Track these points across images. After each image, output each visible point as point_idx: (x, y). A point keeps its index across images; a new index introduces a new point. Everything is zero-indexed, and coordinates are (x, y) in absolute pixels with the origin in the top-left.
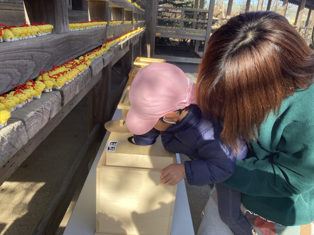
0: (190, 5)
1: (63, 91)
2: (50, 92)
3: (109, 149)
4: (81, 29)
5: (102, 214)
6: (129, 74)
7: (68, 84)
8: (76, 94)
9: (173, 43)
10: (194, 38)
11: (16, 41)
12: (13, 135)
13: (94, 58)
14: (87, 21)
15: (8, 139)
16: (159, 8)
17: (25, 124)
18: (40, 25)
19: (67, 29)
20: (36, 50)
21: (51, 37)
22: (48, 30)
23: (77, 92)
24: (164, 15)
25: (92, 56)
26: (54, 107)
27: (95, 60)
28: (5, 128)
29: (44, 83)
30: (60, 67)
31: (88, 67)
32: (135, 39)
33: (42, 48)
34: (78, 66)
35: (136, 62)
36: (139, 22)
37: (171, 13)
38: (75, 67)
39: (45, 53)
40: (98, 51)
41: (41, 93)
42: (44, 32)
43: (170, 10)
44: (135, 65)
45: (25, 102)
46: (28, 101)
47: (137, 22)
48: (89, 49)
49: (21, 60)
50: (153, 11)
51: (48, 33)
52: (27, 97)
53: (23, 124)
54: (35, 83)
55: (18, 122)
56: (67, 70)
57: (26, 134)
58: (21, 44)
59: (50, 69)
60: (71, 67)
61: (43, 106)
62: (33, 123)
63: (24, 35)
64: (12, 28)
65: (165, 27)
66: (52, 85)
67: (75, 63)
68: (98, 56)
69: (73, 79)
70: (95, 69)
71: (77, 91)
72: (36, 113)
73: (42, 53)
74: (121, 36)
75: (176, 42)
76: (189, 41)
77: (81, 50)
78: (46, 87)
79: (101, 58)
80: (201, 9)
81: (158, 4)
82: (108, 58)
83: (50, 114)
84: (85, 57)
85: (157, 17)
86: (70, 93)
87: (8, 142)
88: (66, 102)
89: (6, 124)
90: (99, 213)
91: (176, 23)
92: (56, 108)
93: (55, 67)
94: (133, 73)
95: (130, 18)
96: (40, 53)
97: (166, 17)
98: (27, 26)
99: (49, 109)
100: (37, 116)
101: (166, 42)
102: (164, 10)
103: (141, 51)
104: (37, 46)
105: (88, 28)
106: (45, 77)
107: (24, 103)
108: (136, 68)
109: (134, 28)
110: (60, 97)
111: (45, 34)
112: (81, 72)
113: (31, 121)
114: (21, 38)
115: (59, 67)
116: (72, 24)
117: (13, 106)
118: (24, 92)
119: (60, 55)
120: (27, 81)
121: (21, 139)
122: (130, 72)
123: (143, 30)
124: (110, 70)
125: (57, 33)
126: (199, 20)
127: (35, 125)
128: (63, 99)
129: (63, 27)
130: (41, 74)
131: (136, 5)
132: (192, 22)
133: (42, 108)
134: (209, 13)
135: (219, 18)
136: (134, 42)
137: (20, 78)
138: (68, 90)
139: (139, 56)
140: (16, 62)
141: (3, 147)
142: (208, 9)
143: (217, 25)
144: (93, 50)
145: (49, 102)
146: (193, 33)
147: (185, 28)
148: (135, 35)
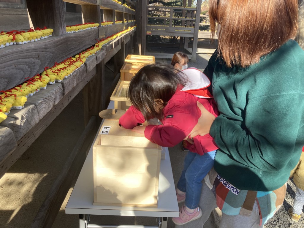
1: (64, 83)
2: (53, 84)
3: (103, 132)
4: (76, 31)
5: (100, 187)
6: (121, 70)
7: (67, 78)
8: (74, 87)
9: (164, 41)
10: (183, 36)
11: (26, 43)
13: (89, 56)
14: (81, 24)
15: (26, 117)
16: (150, 8)
17: (36, 108)
18: (42, 30)
19: (65, 32)
20: (41, 50)
21: (52, 40)
22: (49, 33)
23: (75, 85)
24: (154, 14)
25: (87, 54)
26: (57, 96)
27: (89, 57)
28: (23, 109)
29: (49, 77)
30: (60, 64)
31: (84, 64)
32: (126, 38)
33: (45, 49)
34: (75, 63)
35: (127, 59)
36: (130, 21)
37: (161, 12)
38: (73, 63)
39: (48, 53)
40: (92, 50)
41: (46, 84)
42: (46, 35)
43: (160, 9)
44: (126, 62)
46: (37, 91)
47: (127, 22)
48: (84, 49)
49: (30, 59)
50: (143, 11)
51: (49, 36)
52: (36, 87)
53: (35, 107)
54: (42, 77)
55: (32, 105)
56: (66, 66)
57: (38, 115)
58: (30, 46)
59: (52, 66)
60: (69, 64)
61: (49, 94)
62: (42, 107)
63: (32, 38)
64: (21, 33)
65: (155, 25)
66: (55, 78)
67: (72, 61)
68: (91, 54)
69: (71, 74)
70: (89, 65)
71: (75, 84)
72: (44, 100)
73: (46, 53)
74: (113, 36)
75: (167, 39)
76: (179, 38)
77: (77, 49)
78: (50, 80)
79: (95, 56)
80: (189, 7)
81: (148, 3)
82: (100, 56)
83: (55, 101)
84: (81, 56)
85: (147, 16)
86: (69, 85)
87: (26, 120)
88: (66, 92)
89: (24, 106)
91: (166, 21)
92: (59, 96)
93: (56, 64)
94: (124, 69)
95: (120, 18)
96: (44, 53)
97: (156, 16)
98: (32, 31)
99: (53, 97)
100: (45, 102)
101: (157, 39)
102: (155, 9)
103: (133, 49)
104: (42, 47)
105: (82, 30)
106: (49, 72)
107: (35, 93)
108: (127, 65)
109: (124, 27)
110: (62, 88)
111: (47, 37)
112: (78, 68)
113: (41, 105)
114: (29, 41)
115: (59, 64)
116: (68, 27)
117: (27, 94)
118: (34, 83)
119: (60, 54)
120: (35, 76)
121: (34, 119)
122: (122, 68)
123: (134, 29)
124: (103, 67)
125: (57, 36)
126: (188, 18)
127: (44, 108)
128: (64, 90)
129: (61, 30)
130: (46, 70)
131: (126, 6)
132: (181, 20)
133: (49, 96)
134: (196, 11)
135: (207, 15)
136: (126, 40)
137: (30, 73)
138: (68, 83)
139: (130, 53)
140: (27, 60)
141: (23, 123)
142: (196, 7)
143: (206, 22)
144: (87, 49)
145: (53, 91)
146: (182, 31)
147: (174, 27)
148: (126, 34)
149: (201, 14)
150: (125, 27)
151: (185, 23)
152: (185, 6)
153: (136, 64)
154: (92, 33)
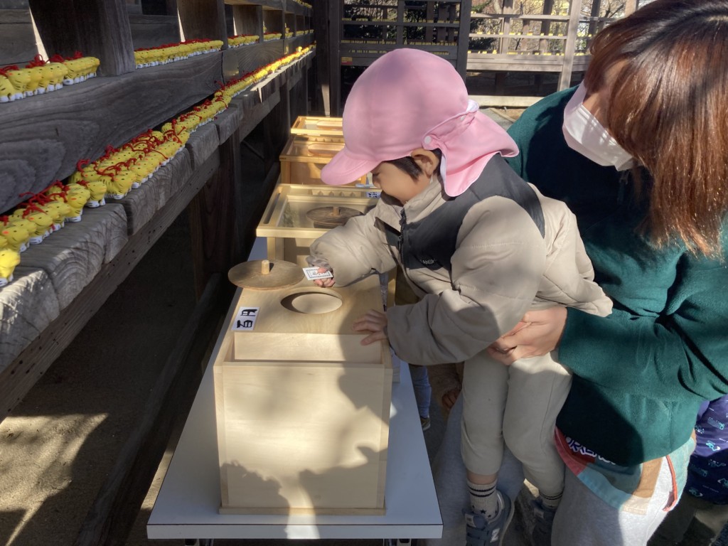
1: (129, 202)
2: (100, 206)
3: (239, 324)
4: (163, 63)
5: (233, 465)
6: (281, 157)
7: (140, 188)
8: (158, 209)
11: (21, 99)
12: (27, 301)
13: (197, 124)
14: (176, 42)
15: (17, 308)
17: (50, 277)
18: (69, 60)
19: (131, 64)
20: (64, 115)
21: (97, 86)
22: (87, 69)
23: (162, 203)
24: (358, 13)
25: (192, 121)
26: (112, 238)
27: (199, 129)
28: (10, 286)
29: (87, 188)
30: (121, 150)
31: (184, 146)
32: (291, 75)
33: (77, 111)
34: (160, 146)
35: (296, 127)
36: (299, 33)
37: (375, 9)
38: (154, 147)
39: (85, 122)
40: (206, 108)
41: (81, 210)
42: (80, 74)
43: (372, 2)
44: (294, 135)
45: (49, 231)
46: (54, 228)
47: (294, 35)
48: (185, 106)
49: (33, 141)
50: (331, 6)
51: (88, 77)
52: (52, 219)
53: (47, 277)
54: (68, 189)
55: (37, 273)
56: (137, 156)
57: (55, 299)
58: (32, 105)
59: (99, 156)
60: (145, 149)
61: (87, 237)
62: (68, 274)
63: (36, 84)
64: (9, 72)
65: (361, 42)
66: (105, 190)
67: (153, 140)
68: (205, 121)
69: (151, 175)
70: (199, 150)
71: (161, 201)
72: (72, 253)
73: (79, 122)
74: (257, 71)
77: (166, 108)
78: (92, 197)
79: (213, 125)
82: (228, 124)
83: (105, 254)
84: (176, 125)
85: (341, 19)
87: (19, 315)
88: (138, 225)
89: (11, 278)
90: (226, 465)
91: (388, 30)
92: (116, 239)
93: (109, 151)
94: (289, 153)
95: (276, 27)
96: (73, 122)
97: (363, 20)
98: (42, 63)
99: (100, 242)
100: (75, 258)
102: (359, 1)
103: (309, 100)
104: (67, 107)
105: (179, 59)
106: (89, 174)
107: (47, 234)
108: (295, 142)
109: (287, 49)
110: (124, 216)
111: (82, 79)
112: (167, 159)
113: (63, 270)
114: (30, 93)
115: (117, 150)
116: (141, 52)
117: (23, 241)
118: (44, 208)
119: (118, 124)
120: (49, 186)
121: (44, 309)
122: (283, 152)
123: (311, 52)
124: (236, 150)
125: (109, 75)
126: (440, 22)
127: (73, 277)
128: (130, 220)
129: (120, 59)
130: (80, 167)
132: (425, 28)
133: (86, 242)
134: (461, 3)
135: (486, 14)
136: (291, 80)
137: (34, 179)
138: (140, 201)
139: (304, 113)
140: (24, 145)
141: (9, 325)
143: (484, 31)
144: (192, 109)
145: (99, 228)
147: (408, 44)
148: (290, 65)
149: (472, 12)
150: (289, 49)
151: (435, 33)
153: (319, 139)
154: (205, 65)
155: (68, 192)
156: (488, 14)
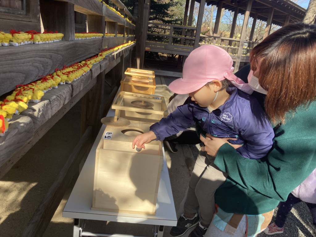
0: (179, 22)
1: (73, 85)
2: (63, 84)
3: (106, 137)
4: (83, 39)
6: (121, 82)
7: (76, 81)
8: (80, 90)
9: (162, 58)
10: (181, 54)
11: (42, 44)
12: (44, 109)
13: (94, 63)
14: (86, 32)
15: (42, 110)
16: (150, 24)
19: (73, 38)
20: (53, 52)
21: (62, 44)
22: (59, 37)
24: (154, 30)
25: (93, 61)
26: (67, 96)
27: (95, 65)
28: (40, 103)
29: (60, 78)
31: (90, 69)
32: (126, 51)
33: (57, 51)
34: (82, 68)
35: (127, 71)
36: (130, 36)
37: (161, 29)
38: (80, 68)
39: (59, 55)
40: (96, 58)
41: (58, 84)
43: (160, 26)
46: (50, 88)
47: (128, 36)
48: (89, 56)
49: (45, 59)
50: (143, 26)
51: (60, 40)
52: (50, 85)
53: (50, 103)
55: (47, 101)
56: (75, 70)
57: (51, 111)
58: (44, 46)
59: (62, 68)
60: (77, 68)
61: (61, 93)
63: (46, 40)
64: (39, 34)
65: (154, 42)
66: (65, 79)
67: (79, 65)
68: (96, 62)
69: (79, 77)
70: (94, 72)
71: (81, 88)
72: (56, 97)
73: (57, 55)
74: (114, 47)
75: (165, 57)
76: (177, 56)
77: (83, 56)
78: (61, 81)
79: (99, 64)
80: (189, 26)
81: (149, 20)
82: (104, 65)
83: (65, 101)
84: (87, 62)
85: (146, 32)
86: (77, 88)
87: (42, 113)
88: (75, 94)
89: (40, 100)
90: (96, 190)
91: (165, 38)
93: (65, 68)
95: (122, 32)
97: (156, 33)
99: (64, 96)
100: (57, 99)
101: (155, 56)
102: (154, 26)
103: (131, 63)
104: (54, 49)
105: (88, 38)
106: (59, 73)
107: (48, 90)
108: (127, 77)
109: (125, 41)
110: (71, 89)
111: (58, 40)
112: (85, 72)
113: (54, 102)
114: (44, 42)
115: (67, 68)
117: (42, 90)
118: (47, 81)
119: (68, 58)
120: (47, 75)
121: (48, 114)
123: (134, 44)
125: (66, 40)
126: (187, 37)
127: (56, 105)
128: (72, 92)
129: (71, 35)
130: (55, 71)
131: (128, 20)
132: (181, 39)
133: (60, 95)
134: (196, 30)
135: (206, 35)
136: (125, 54)
137: (43, 72)
138: (76, 85)
141: (40, 115)
142: (196, 26)
143: (205, 42)
144: (91, 58)
145: (64, 91)
146: (181, 49)
147: (174, 44)
148: (126, 47)
149: (201, 34)
151: (185, 41)
152: (185, 25)
153: (136, 77)
154: (96, 42)
155: (54, 78)
156: (207, 36)
